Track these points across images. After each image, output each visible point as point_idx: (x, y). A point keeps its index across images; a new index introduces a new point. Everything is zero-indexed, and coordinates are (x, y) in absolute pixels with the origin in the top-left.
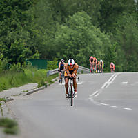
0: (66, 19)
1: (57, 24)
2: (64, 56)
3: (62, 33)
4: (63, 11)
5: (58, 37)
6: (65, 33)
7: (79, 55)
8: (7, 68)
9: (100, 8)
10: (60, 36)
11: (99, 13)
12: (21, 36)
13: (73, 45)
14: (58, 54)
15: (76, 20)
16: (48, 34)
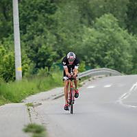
0: (93, 22)
1: (85, 27)
2: (92, 58)
3: (89, 36)
4: (89, 14)
5: (86, 40)
6: (92, 36)
7: (107, 57)
8: (34, 73)
9: (127, 9)
10: (87, 39)
11: (126, 14)
12: (48, 40)
13: (101, 48)
14: (86, 57)
15: (103, 22)
16: (75, 37)
